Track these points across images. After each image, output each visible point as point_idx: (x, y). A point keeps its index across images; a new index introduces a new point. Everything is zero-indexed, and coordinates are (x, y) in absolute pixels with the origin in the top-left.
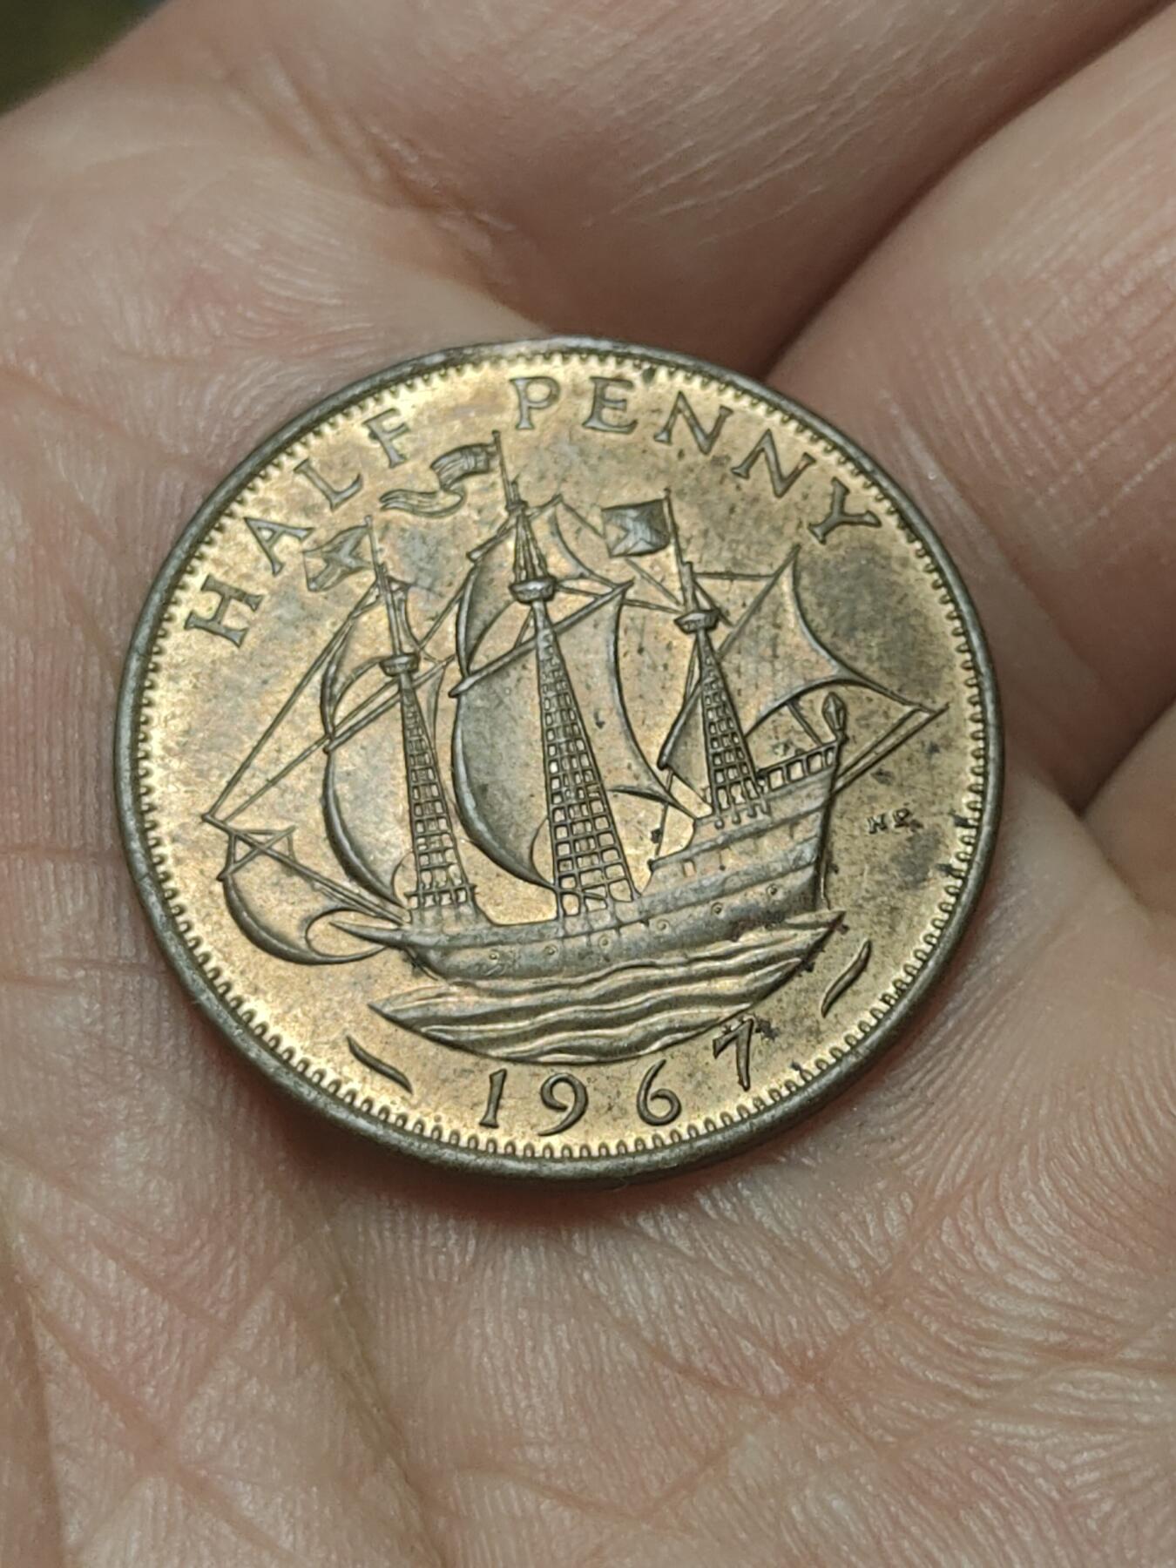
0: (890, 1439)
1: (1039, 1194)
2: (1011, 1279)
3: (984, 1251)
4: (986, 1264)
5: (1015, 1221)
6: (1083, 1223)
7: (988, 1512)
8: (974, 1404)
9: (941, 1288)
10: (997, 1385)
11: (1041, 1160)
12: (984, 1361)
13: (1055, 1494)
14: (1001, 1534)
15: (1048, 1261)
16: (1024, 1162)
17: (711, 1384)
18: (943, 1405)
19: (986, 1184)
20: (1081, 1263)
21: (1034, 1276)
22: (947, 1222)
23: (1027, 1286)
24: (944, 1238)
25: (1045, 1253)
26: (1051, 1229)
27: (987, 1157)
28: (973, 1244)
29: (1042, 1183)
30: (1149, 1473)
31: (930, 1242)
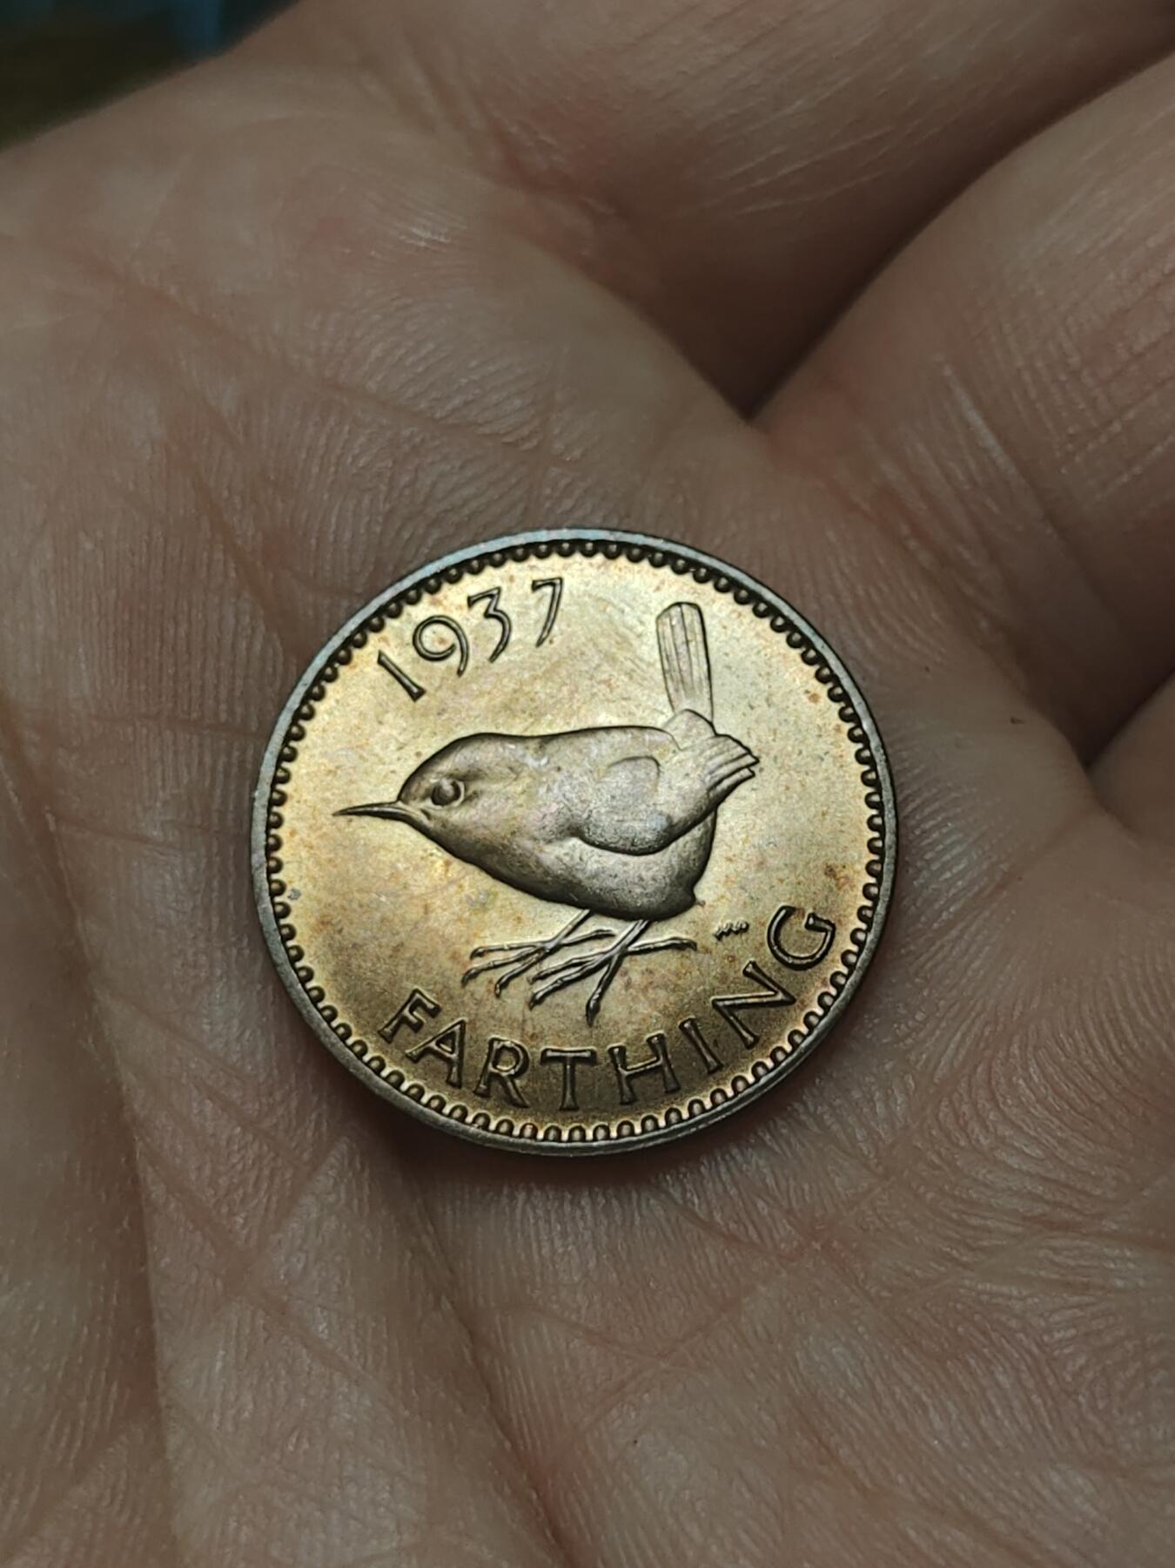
0: (885, 1294)
1: (1028, 1079)
2: (1002, 1155)
3: (977, 1130)
4: (978, 1141)
5: (1005, 1103)
6: (1067, 1107)
7: (972, 1362)
8: (965, 1266)
9: (937, 1161)
10: (983, 1250)
11: (1030, 1049)
12: (974, 1228)
13: (1035, 1349)
14: (984, 1382)
15: (1037, 1141)
16: (1015, 1050)
17: (731, 1239)
18: (933, 1265)
19: (980, 1069)
20: (1062, 1142)
21: (1021, 1152)
22: (945, 1102)
23: (1014, 1162)
24: (941, 1115)
25: (1032, 1133)
26: (1038, 1111)
27: (982, 1045)
28: (966, 1123)
29: (1031, 1070)
30: (1122, 1333)
31: (929, 1121)
